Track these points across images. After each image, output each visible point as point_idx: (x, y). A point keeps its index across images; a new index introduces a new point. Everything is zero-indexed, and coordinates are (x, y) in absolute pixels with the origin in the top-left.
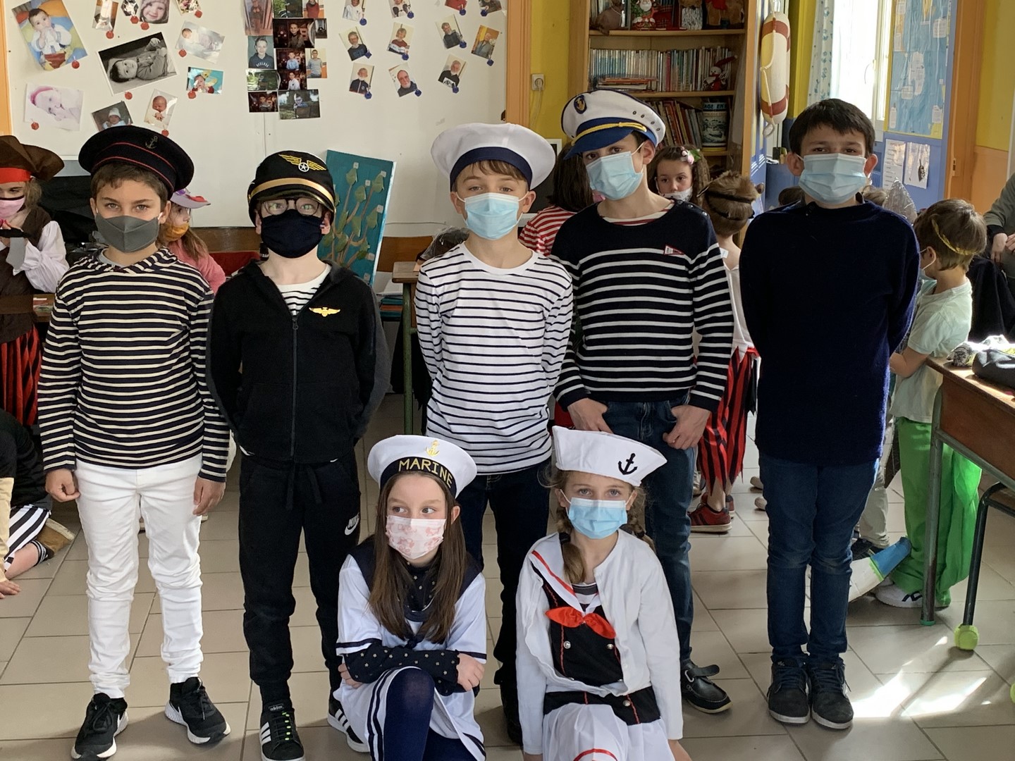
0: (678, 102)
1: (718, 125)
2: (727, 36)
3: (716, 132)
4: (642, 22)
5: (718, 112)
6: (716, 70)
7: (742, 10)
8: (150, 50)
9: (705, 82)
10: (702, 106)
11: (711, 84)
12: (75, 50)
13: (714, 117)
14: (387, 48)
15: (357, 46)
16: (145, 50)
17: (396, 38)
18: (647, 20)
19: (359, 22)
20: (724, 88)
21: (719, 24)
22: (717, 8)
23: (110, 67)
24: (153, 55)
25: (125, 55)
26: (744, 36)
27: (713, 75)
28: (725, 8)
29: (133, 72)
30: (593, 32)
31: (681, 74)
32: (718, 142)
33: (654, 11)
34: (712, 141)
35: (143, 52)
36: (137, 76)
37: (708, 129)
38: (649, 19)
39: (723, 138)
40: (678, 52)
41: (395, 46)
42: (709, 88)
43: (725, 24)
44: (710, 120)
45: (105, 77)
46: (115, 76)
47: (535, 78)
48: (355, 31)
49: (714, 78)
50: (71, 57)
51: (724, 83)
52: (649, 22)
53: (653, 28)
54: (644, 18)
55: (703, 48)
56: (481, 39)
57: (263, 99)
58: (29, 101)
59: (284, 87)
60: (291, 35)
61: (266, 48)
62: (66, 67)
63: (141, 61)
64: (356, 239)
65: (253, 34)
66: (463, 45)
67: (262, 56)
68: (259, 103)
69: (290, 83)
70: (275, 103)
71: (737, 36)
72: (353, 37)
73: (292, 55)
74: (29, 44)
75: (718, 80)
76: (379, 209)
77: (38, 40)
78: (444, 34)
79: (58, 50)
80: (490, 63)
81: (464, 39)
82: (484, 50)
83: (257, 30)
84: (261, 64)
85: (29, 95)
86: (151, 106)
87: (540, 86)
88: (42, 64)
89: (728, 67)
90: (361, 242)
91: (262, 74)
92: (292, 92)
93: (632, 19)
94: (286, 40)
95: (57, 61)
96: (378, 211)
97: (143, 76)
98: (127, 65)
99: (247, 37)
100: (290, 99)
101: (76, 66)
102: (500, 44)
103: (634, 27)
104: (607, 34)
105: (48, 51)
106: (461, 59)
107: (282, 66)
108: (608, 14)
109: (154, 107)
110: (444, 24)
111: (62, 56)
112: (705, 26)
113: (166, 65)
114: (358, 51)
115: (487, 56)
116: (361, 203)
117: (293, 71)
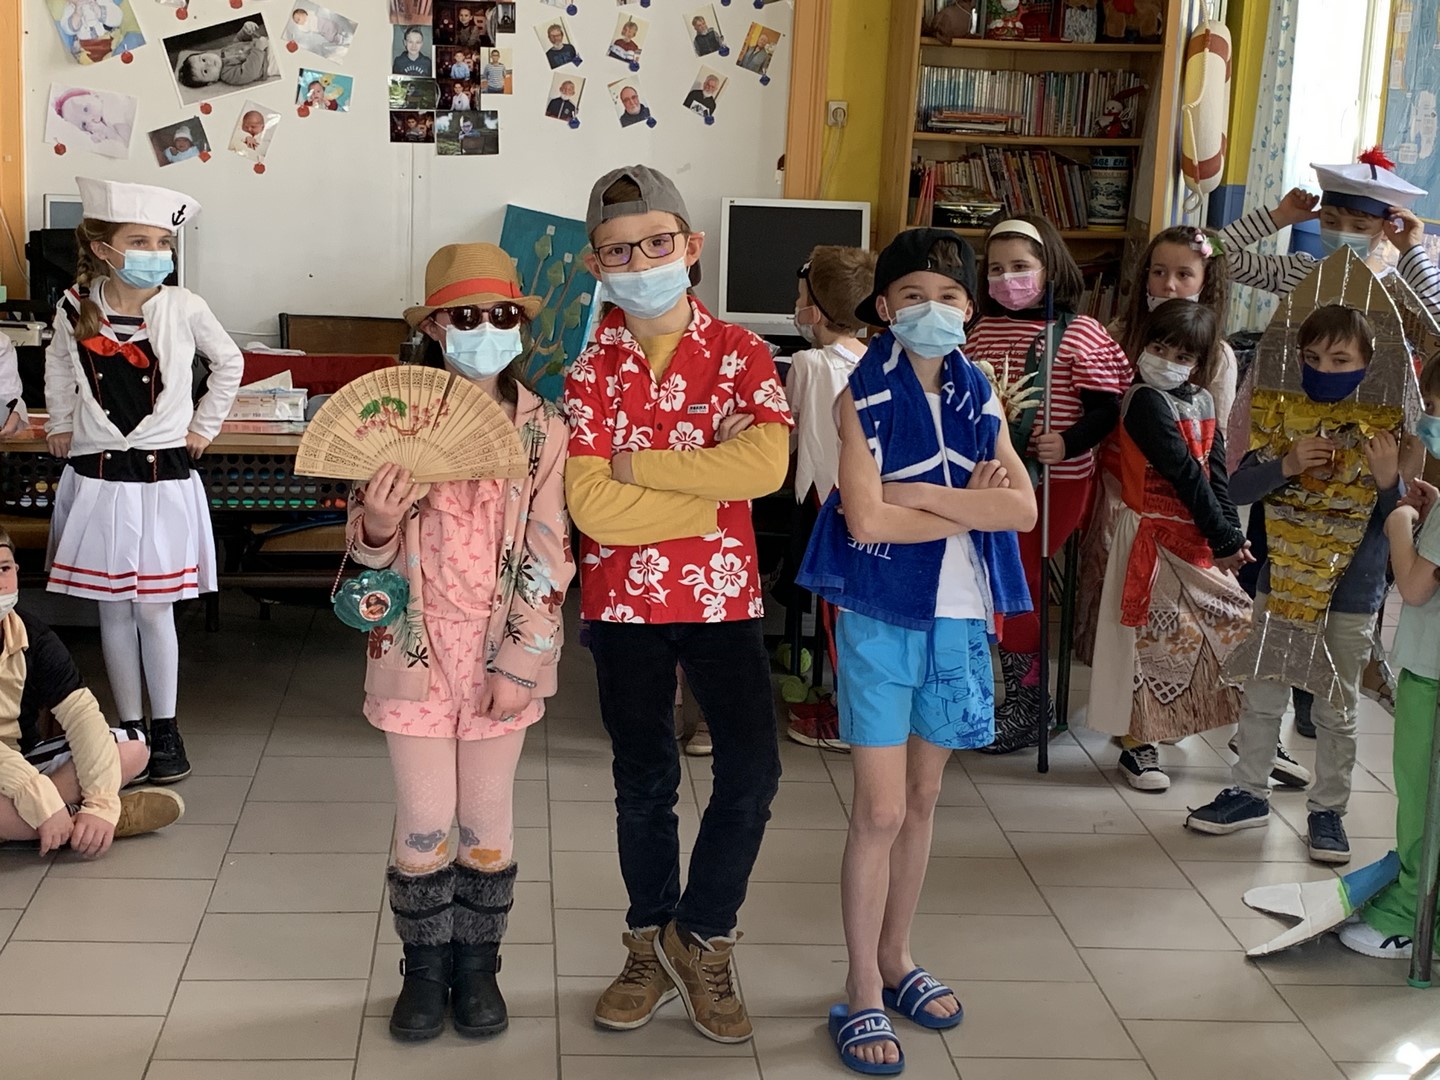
0: (1053, 154)
1: (1114, 192)
2: (1134, 55)
3: (1111, 202)
4: (1002, 27)
5: (1116, 172)
6: (1115, 106)
7: (1159, 16)
8: (244, 41)
9: (1098, 123)
10: (1088, 159)
11: (1107, 126)
12: (127, 35)
13: (1108, 178)
14: (606, 51)
15: (561, 47)
16: (235, 39)
17: (622, 37)
18: (1010, 25)
19: (565, 11)
20: (1126, 134)
21: (1123, 35)
22: (1119, 11)
23: (180, 64)
24: (247, 48)
25: (204, 46)
26: (1160, 54)
27: (1110, 114)
28: (1134, 11)
29: (215, 72)
30: (926, 40)
31: (1059, 110)
32: (1113, 217)
33: (1022, 12)
34: (1104, 216)
35: (231, 42)
36: (220, 80)
37: (1099, 197)
38: (1014, 23)
39: (1121, 211)
40: (1056, 75)
41: (619, 48)
42: (1102, 134)
43: (1132, 36)
44: (1102, 182)
45: (171, 77)
46: (187, 78)
47: (833, 106)
48: (560, 24)
49: (1111, 119)
50: (121, 45)
51: (1126, 127)
52: (1015, 28)
53: (1019, 38)
54: (1006, 21)
55: (1096, 71)
56: (753, 44)
57: (412, 123)
58: (52, 111)
59: (446, 106)
60: (460, 25)
61: (420, 44)
62: (113, 61)
63: (228, 56)
64: (546, 343)
65: (402, 22)
66: (725, 52)
67: (413, 56)
68: (406, 127)
69: (456, 100)
70: (430, 129)
71: (1150, 54)
72: (555, 32)
73: (459, 56)
74: (57, 24)
75: (1116, 121)
76: (584, 298)
77: (71, 18)
78: (695, 34)
79: (102, 33)
80: (765, 81)
81: (726, 43)
82: (757, 60)
83: (408, 17)
84: (411, 68)
85: (53, 100)
86: (240, 126)
87: (840, 119)
88: (75, 54)
89: (1134, 101)
90: (553, 348)
91: (412, 84)
92: (458, 113)
93: (988, 22)
94: (452, 33)
95: (98, 50)
96: (582, 301)
97: (229, 80)
98: (206, 63)
99: (391, 26)
100: (454, 123)
101: (127, 59)
102: (780, 52)
103: (990, 34)
104: (949, 45)
105: (85, 35)
106: (720, 74)
107: (444, 74)
108: (950, 12)
109: (245, 128)
110: (697, 18)
111: (108, 42)
112: (1101, 38)
113: (266, 63)
114: (564, 54)
115: (760, 71)
116: (556, 288)
117: (460, 81)
